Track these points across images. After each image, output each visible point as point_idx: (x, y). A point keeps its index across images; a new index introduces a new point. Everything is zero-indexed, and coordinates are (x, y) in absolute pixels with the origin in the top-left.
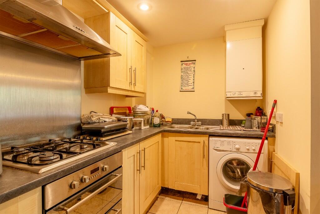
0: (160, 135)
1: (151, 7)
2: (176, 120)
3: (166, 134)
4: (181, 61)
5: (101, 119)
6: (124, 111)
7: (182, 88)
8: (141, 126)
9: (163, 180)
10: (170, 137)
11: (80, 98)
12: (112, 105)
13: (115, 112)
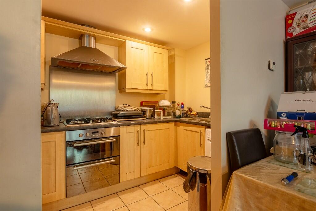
0: (173, 124)
1: (152, 30)
2: (202, 113)
3: (178, 123)
4: (205, 60)
5: (124, 108)
6: (154, 105)
7: (206, 84)
8: (160, 116)
9: (176, 161)
10: (181, 126)
11: (115, 95)
12: (143, 100)
13: (144, 105)
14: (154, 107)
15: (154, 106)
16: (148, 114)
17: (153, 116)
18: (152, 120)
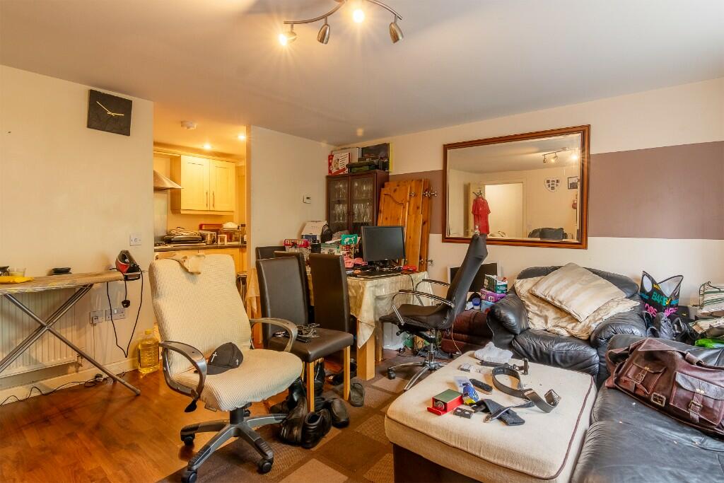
5: (179, 232)
8: (224, 241)
11: (166, 216)
12: (203, 223)
13: (203, 228)
14: (218, 232)
15: (217, 229)
16: (209, 238)
17: (214, 241)
18: (214, 245)
